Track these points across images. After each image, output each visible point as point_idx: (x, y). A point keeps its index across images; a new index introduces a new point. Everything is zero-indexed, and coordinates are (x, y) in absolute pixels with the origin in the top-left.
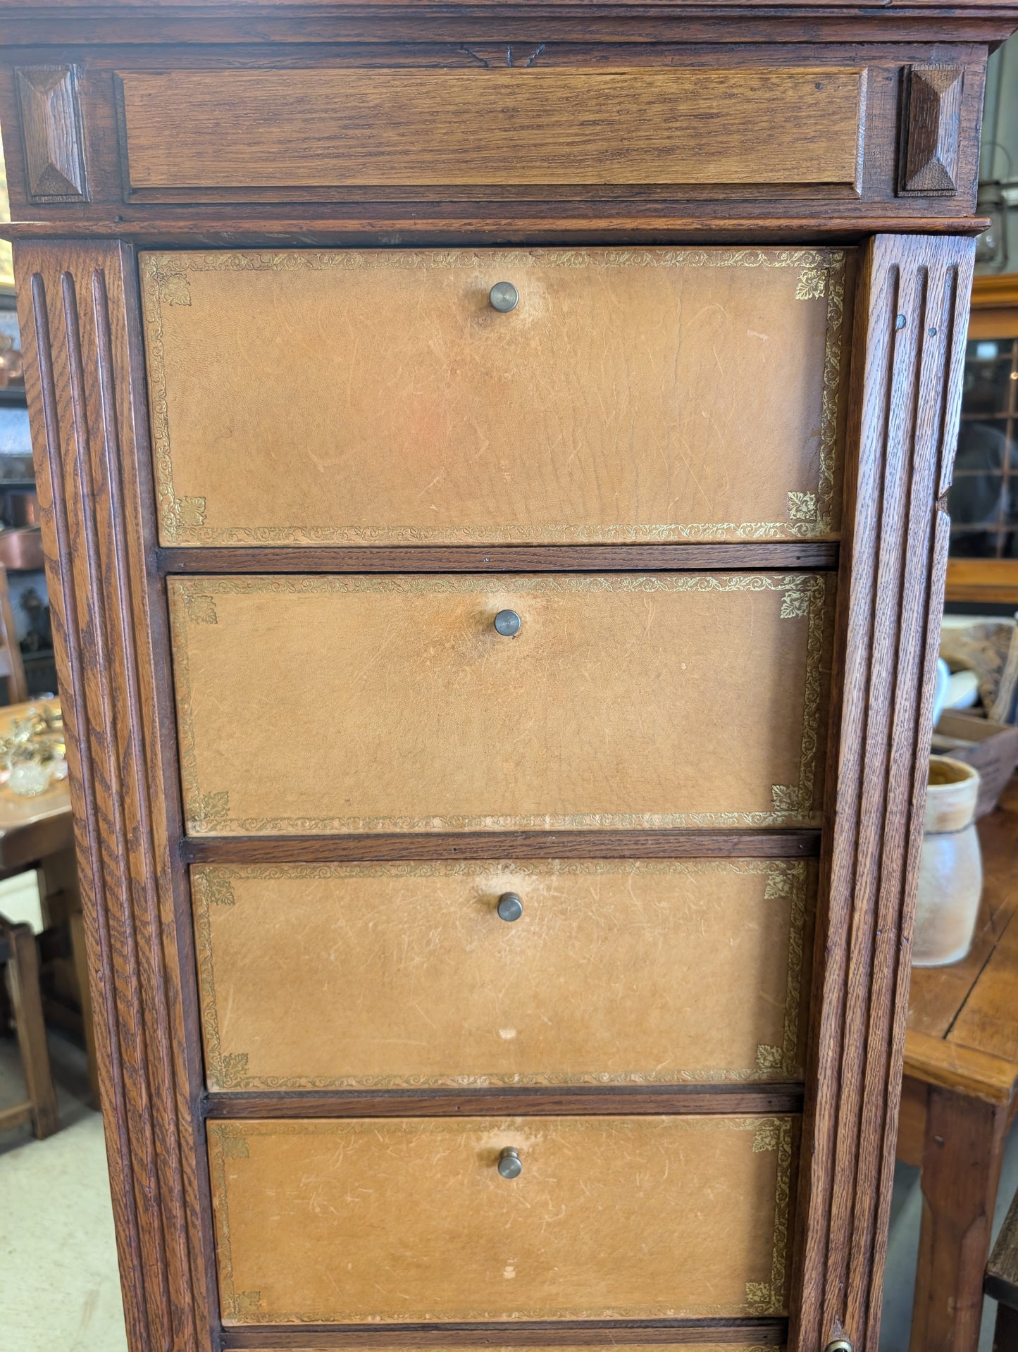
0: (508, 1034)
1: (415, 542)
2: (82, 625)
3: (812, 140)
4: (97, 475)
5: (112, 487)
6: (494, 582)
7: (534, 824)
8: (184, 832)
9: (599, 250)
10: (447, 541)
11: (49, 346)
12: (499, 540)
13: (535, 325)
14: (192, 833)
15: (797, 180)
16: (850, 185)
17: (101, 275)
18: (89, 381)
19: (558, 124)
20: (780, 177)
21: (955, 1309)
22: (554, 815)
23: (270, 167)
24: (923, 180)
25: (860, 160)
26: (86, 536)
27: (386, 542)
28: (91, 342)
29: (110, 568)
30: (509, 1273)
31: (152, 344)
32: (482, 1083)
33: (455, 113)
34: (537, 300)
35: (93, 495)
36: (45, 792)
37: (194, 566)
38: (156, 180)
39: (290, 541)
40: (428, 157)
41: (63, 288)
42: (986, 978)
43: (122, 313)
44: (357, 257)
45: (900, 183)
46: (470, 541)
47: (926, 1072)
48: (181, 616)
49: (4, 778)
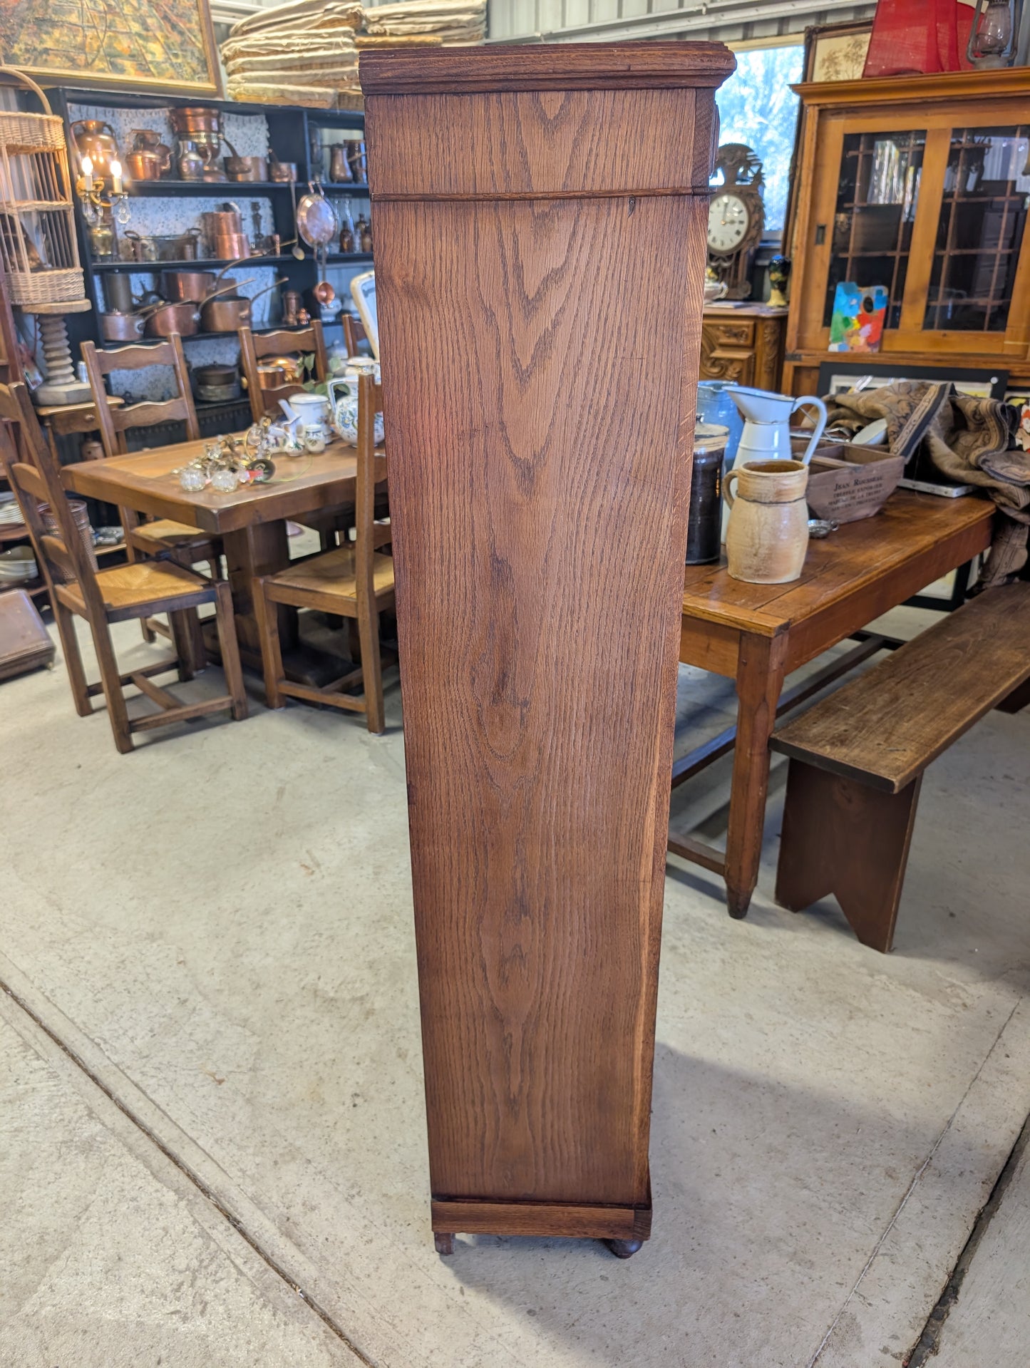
21: (751, 755)
36: (235, 491)
42: (798, 589)
47: (737, 623)
49: (208, 481)
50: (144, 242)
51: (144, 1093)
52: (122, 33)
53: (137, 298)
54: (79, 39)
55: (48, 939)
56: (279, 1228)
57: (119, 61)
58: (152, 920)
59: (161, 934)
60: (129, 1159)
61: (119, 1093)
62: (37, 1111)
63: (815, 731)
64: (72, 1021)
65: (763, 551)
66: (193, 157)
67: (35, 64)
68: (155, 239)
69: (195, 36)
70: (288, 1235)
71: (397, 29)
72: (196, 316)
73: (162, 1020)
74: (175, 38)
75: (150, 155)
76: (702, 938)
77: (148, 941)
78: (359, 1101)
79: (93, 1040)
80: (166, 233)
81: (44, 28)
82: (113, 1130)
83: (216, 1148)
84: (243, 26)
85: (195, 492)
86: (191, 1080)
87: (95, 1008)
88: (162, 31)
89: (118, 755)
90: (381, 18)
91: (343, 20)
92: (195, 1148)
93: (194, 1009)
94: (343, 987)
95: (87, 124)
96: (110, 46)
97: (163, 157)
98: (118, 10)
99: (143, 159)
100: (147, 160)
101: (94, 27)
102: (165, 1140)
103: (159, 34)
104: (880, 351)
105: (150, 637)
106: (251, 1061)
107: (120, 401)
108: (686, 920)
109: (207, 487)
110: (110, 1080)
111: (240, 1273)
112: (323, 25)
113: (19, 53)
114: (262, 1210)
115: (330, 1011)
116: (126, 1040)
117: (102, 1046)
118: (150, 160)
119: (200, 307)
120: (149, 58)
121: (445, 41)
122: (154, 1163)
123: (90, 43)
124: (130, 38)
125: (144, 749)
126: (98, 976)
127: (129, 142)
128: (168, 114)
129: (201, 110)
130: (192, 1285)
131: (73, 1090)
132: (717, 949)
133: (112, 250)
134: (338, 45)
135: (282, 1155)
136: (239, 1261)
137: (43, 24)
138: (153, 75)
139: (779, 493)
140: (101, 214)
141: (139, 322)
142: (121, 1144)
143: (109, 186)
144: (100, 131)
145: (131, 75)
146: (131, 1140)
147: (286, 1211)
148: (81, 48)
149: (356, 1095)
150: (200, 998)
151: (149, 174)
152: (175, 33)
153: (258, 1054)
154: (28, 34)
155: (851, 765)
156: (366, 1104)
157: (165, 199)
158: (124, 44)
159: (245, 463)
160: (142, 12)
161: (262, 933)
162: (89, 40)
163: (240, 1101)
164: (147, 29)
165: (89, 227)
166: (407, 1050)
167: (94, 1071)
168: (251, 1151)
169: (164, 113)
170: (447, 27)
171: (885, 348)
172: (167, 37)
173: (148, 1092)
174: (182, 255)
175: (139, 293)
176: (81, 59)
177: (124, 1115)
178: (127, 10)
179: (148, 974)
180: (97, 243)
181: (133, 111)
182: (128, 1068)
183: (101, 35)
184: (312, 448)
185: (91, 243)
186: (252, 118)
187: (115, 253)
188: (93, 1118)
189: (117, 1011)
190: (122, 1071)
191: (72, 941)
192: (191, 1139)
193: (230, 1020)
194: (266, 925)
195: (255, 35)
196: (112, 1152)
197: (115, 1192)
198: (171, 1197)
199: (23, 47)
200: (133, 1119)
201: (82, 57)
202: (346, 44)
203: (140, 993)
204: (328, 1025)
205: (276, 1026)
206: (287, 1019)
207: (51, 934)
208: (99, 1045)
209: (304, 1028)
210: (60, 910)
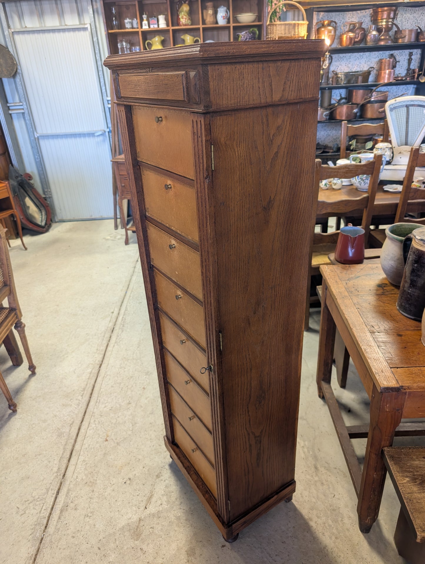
14: (147, 214)
22: (179, 230)
32: (176, 281)
46: (163, 168)
50: (340, 75)
55: (125, 356)
56: (62, 507)
60: (62, 447)
61: (84, 423)
62: (65, 413)
66: (374, 33)
68: (346, 74)
70: (62, 511)
72: (356, 110)
73: (118, 406)
75: (351, 34)
78: (128, 482)
79: (98, 399)
82: (70, 434)
83: (81, 463)
86: (101, 433)
87: (109, 389)
92: (77, 458)
93: (129, 408)
95: (324, 22)
97: (358, 34)
99: (347, 36)
102: (75, 448)
106: (121, 440)
110: (87, 417)
111: (40, 512)
114: (66, 496)
116: (103, 406)
117: (97, 403)
118: (351, 37)
119: (359, 106)
122: (65, 454)
126: (121, 378)
129: (386, 8)
130: (29, 504)
131: (77, 413)
135: (90, 482)
136: (44, 508)
142: (66, 441)
147: (70, 503)
149: (130, 479)
150: (134, 406)
151: (347, 43)
153: (125, 439)
156: (128, 485)
163: (103, 452)
166: (162, 476)
167: (87, 411)
168: (86, 472)
169: (369, 12)
173: (89, 428)
174: (356, 81)
177: (76, 431)
179: (132, 386)
182: (94, 416)
188: (70, 426)
189: (112, 394)
190: (92, 416)
191: (129, 361)
192: (80, 454)
193: (132, 420)
196: (62, 442)
197: (49, 455)
198: (55, 469)
200: (78, 434)
203: (123, 392)
204: (153, 444)
205: (140, 432)
206: (146, 432)
207: (127, 355)
208: (97, 402)
209: (146, 440)
210: (138, 347)
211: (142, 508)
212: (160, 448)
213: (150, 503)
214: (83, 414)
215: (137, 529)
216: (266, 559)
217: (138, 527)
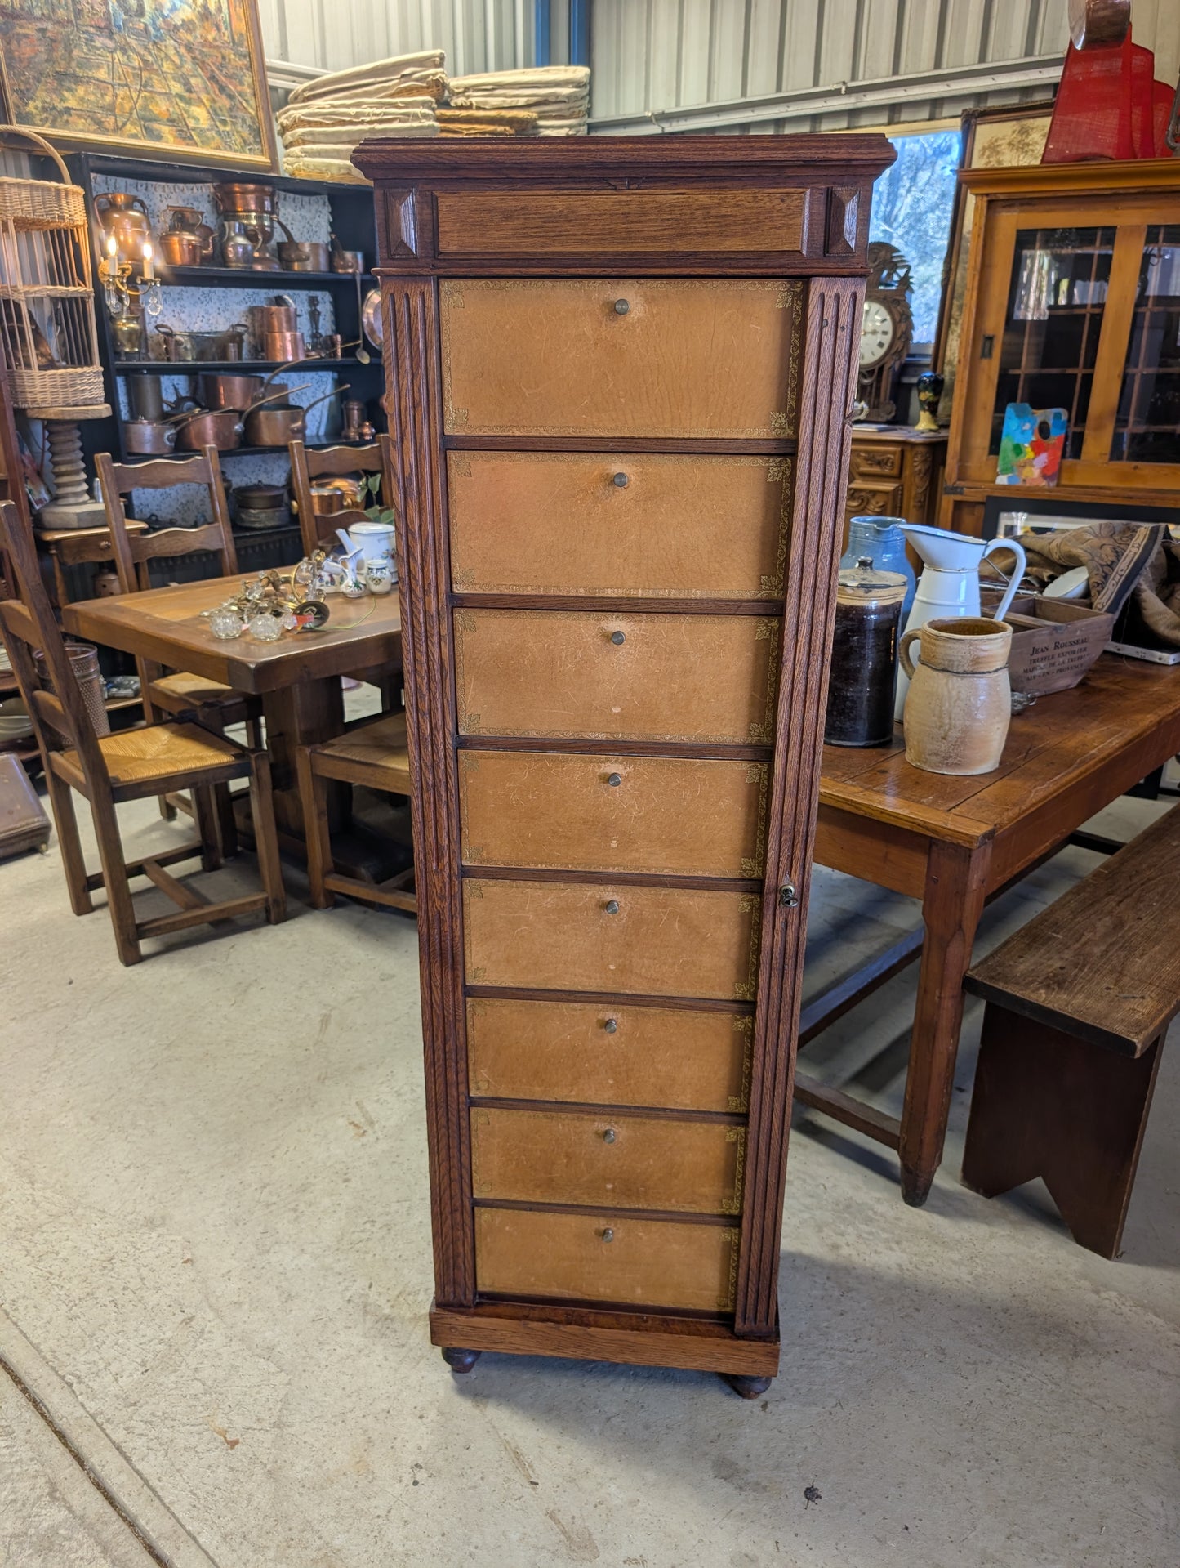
0: (616, 710)
1: (574, 434)
2: (407, 475)
3: (779, 228)
4: (417, 397)
5: (424, 403)
6: (614, 457)
7: (633, 594)
8: (451, 591)
9: (673, 280)
10: (591, 435)
11: (396, 331)
12: (618, 435)
13: (639, 320)
14: (455, 591)
15: (771, 249)
16: (800, 252)
17: (422, 294)
18: (415, 348)
19: (650, 220)
20: (762, 248)
21: (940, 998)
22: (644, 589)
23: (507, 242)
24: (838, 249)
25: (805, 237)
26: (410, 428)
27: (558, 435)
28: (417, 329)
29: (421, 446)
30: (614, 844)
31: (444, 328)
32: (602, 737)
33: (600, 215)
34: (640, 307)
35: (414, 407)
37: (461, 445)
38: (452, 248)
39: (510, 433)
40: (585, 237)
41: (404, 301)
42: (999, 783)
43: (432, 313)
44: (549, 283)
45: (827, 248)
46: (603, 435)
47: (927, 829)
48: (453, 472)
49: (245, 627)
50: (179, 338)
51: (128, 1460)
52: (160, 94)
53: (168, 404)
54: (108, 99)
55: (12, 1225)
57: (155, 126)
58: (153, 1198)
59: (163, 1218)
61: (94, 1461)
63: (1022, 967)
64: (36, 1347)
65: (954, 734)
66: (241, 240)
67: (53, 126)
68: (192, 336)
69: (247, 101)
71: (486, 103)
72: (238, 427)
73: (159, 1347)
74: (224, 102)
75: (189, 237)
76: (870, 1233)
77: (145, 1230)
78: (421, 1475)
79: (63, 1377)
80: (207, 329)
81: (67, 84)
82: (82, 1518)
83: (224, 1549)
84: (304, 91)
85: (229, 640)
86: (193, 1441)
87: (69, 1329)
88: (208, 93)
89: (121, 966)
90: (467, 89)
91: (422, 87)
92: (194, 1548)
93: (202, 1331)
94: (401, 1299)
95: (114, 198)
96: (145, 108)
97: (205, 240)
98: (155, 67)
99: (181, 241)
100: (185, 242)
101: (127, 85)
102: (153, 1535)
103: (204, 97)
104: (1058, 485)
105: (169, 813)
106: (276, 1412)
107: (143, 525)
108: (848, 1207)
109: (244, 633)
110: (83, 1440)
112: (399, 93)
113: (34, 111)
115: (384, 1336)
116: (108, 1378)
117: (75, 1387)
118: (189, 243)
119: (244, 417)
120: (191, 123)
121: (541, 118)
123: (122, 104)
124: (169, 99)
125: (153, 960)
126: (75, 1281)
127: (164, 221)
128: (212, 190)
129: (251, 187)
131: (31, 1454)
132: (891, 1249)
133: (139, 347)
134: (416, 117)
137: (65, 79)
138: (196, 144)
139: (976, 661)
140: (127, 303)
141: (170, 432)
142: (92, 1540)
143: (138, 271)
144: (129, 206)
145: (169, 143)
146: (106, 1535)
148: (111, 109)
149: (418, 1466)
150: (211, 1315)
151: (187, 259)
152: (224, 97)
153: (286, 1401)
154: (46, 91)
155: (1075, 1017)
156: (430, 1480)
157: (206, 290)
158: (162, 107)
159: (292, 605)
160: (184, 70)
161: (296, 1219)
162: (119, 100)
163: (259, 1475)
164: (190, 91)
165: (112, 319)
166: (487, 1397)
167: (62, 1425)
168: (271, 1554)
169: (207, 189)
170: (544, 102)
171: (1064, 482)
172: (214, 101)
173: (134, 1459)
174: (224, 355)
175: (172, 398)
176: (110, 121)
177: (98, 1495)
178: (167, 67)
179: (142, 1279)
180: (122, 338)
181: (171, 185)
182: (108, 1421)
183: (135, 95)
184: (375, 588)
185: (114, 337)
186: (313, 198)
187: (143, 351)
188: (57, 1499)
189: (98, 1333)
190: (100, 1426)
191: (44, 1228)
192: (189, 1534)
193: (249, 1349)
194: (302, 1207)
195: (319, 102)
196: (80, 1553)
199: (40, 105)
200: (111, 1500)
201: (111, 120)
202: (425, 116)
203: (130, 1307)
204: (381, 1357)
205: (311, 1358)
206: (326, 1347)
207: (18, 1217)
208: (70, 1385)
209: (349, 1360)
210: (33, 1183)
211: (528, 1490)
212: (411, 1350)
213: (531, 1466)
214: (57, 1443)
215: (569, 1538)
216: (850, 1362)
217: (564, 1532)
